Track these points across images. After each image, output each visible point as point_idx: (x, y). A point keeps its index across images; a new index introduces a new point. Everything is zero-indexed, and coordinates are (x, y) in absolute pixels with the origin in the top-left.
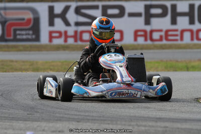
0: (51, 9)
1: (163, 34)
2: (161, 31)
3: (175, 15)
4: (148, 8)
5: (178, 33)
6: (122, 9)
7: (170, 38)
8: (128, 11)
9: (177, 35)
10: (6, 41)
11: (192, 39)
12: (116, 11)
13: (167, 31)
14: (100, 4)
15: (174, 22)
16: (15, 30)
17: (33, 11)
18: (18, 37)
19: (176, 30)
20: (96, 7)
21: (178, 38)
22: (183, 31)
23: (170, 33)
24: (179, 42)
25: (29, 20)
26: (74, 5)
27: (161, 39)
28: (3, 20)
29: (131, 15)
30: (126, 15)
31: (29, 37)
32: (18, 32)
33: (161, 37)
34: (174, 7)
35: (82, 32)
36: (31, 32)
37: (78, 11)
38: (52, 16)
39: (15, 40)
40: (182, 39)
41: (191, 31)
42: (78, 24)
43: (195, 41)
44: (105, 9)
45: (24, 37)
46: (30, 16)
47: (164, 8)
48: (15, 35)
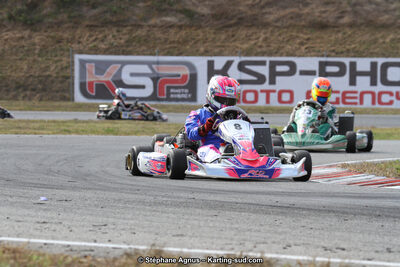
0: (211, 64)
1: (340, 95)
2: (338, 92)
3: (354, 74)
4: (323, 65)
5: (358, 95)
6: (293, 66)
7: (347, 101)
8: (299, 68)
9: (356, 98)
10: (159, 100)
11: (373, 103)
12: (286, 68)
13: (344, 93)
14: (268, 59)
15: (353, 82)
16: (169, 88)
17: (190, 66)
18: (172, 96)
19: (355, 92)
20: (263, 63)
21: (358, 101)
22: (362, 94)
23: (348, 95)
24: (359, 106)
25: (185, 77)
26: (237, 60)
27: (337, 102)
28: (155, 76)
29: (304, 73)
30: (298, 73)
31: (185, 96)
32: (172, 91)
33: (338, 99)
34: (353, 65)
35: (245, 92)
36: (187, 91)
37: (241, 67)
38: (211, 72)
39: (169, 99)
40: (361, 102)
41: (373, 93)
42: (241, 82)
43: (377, 106)
44: (273, 65)
45: (179, 96)
46: (186, 72)
47: (342, 65)
48: (169, 94)
